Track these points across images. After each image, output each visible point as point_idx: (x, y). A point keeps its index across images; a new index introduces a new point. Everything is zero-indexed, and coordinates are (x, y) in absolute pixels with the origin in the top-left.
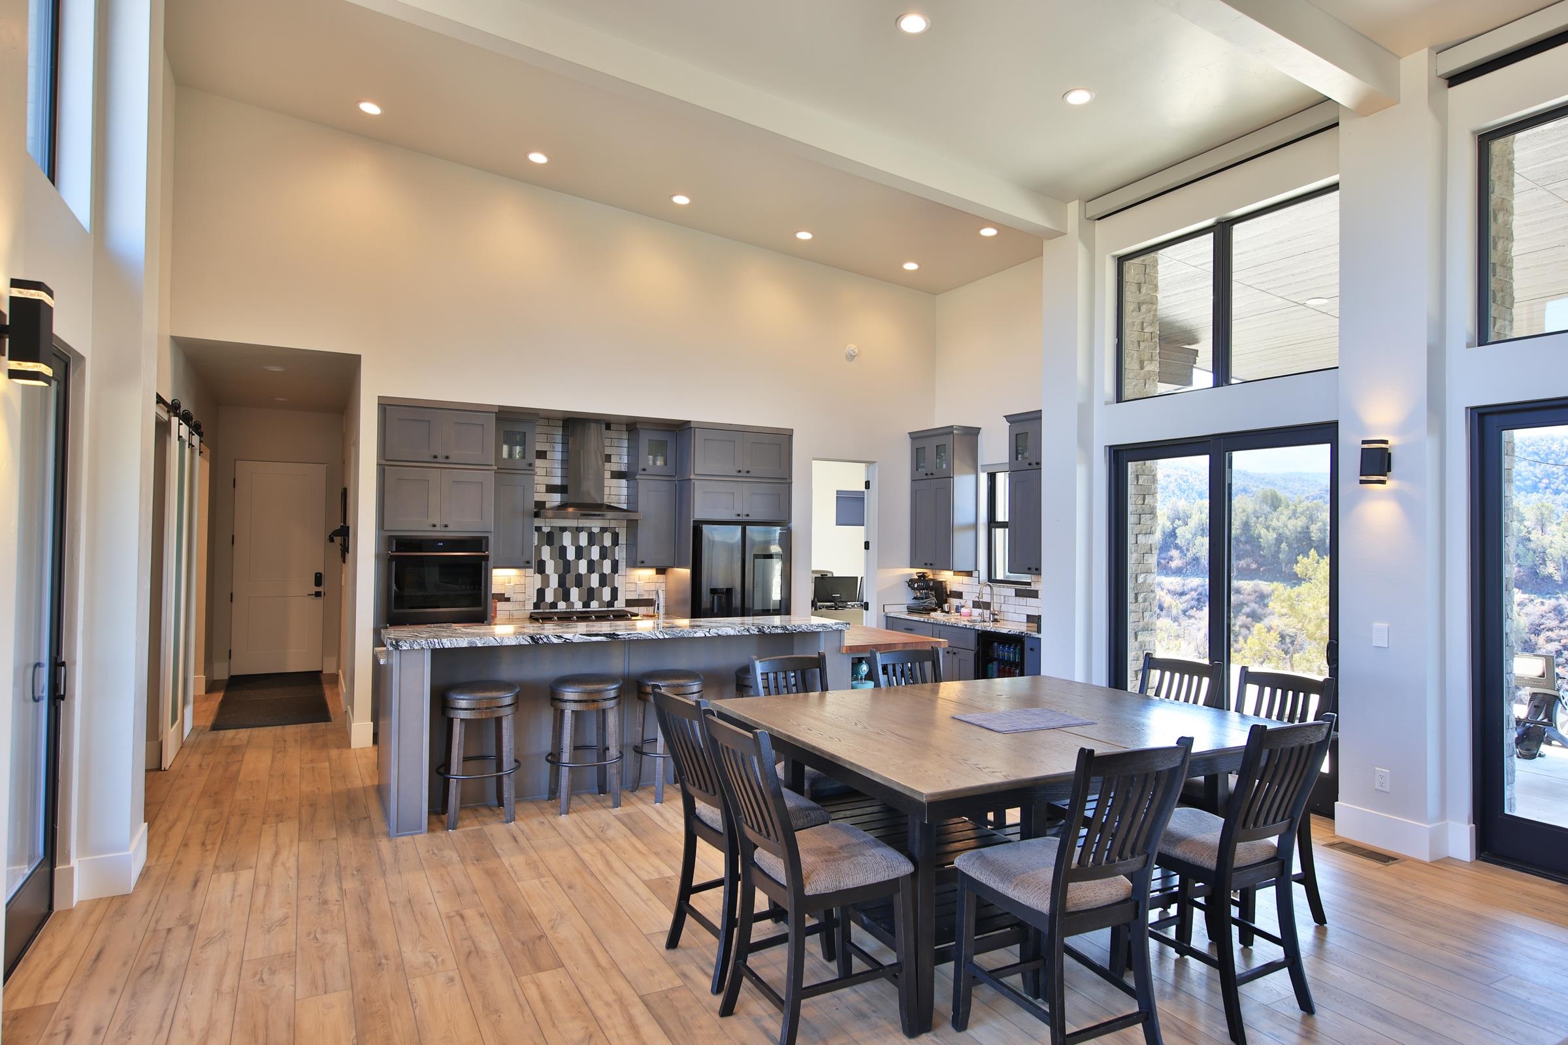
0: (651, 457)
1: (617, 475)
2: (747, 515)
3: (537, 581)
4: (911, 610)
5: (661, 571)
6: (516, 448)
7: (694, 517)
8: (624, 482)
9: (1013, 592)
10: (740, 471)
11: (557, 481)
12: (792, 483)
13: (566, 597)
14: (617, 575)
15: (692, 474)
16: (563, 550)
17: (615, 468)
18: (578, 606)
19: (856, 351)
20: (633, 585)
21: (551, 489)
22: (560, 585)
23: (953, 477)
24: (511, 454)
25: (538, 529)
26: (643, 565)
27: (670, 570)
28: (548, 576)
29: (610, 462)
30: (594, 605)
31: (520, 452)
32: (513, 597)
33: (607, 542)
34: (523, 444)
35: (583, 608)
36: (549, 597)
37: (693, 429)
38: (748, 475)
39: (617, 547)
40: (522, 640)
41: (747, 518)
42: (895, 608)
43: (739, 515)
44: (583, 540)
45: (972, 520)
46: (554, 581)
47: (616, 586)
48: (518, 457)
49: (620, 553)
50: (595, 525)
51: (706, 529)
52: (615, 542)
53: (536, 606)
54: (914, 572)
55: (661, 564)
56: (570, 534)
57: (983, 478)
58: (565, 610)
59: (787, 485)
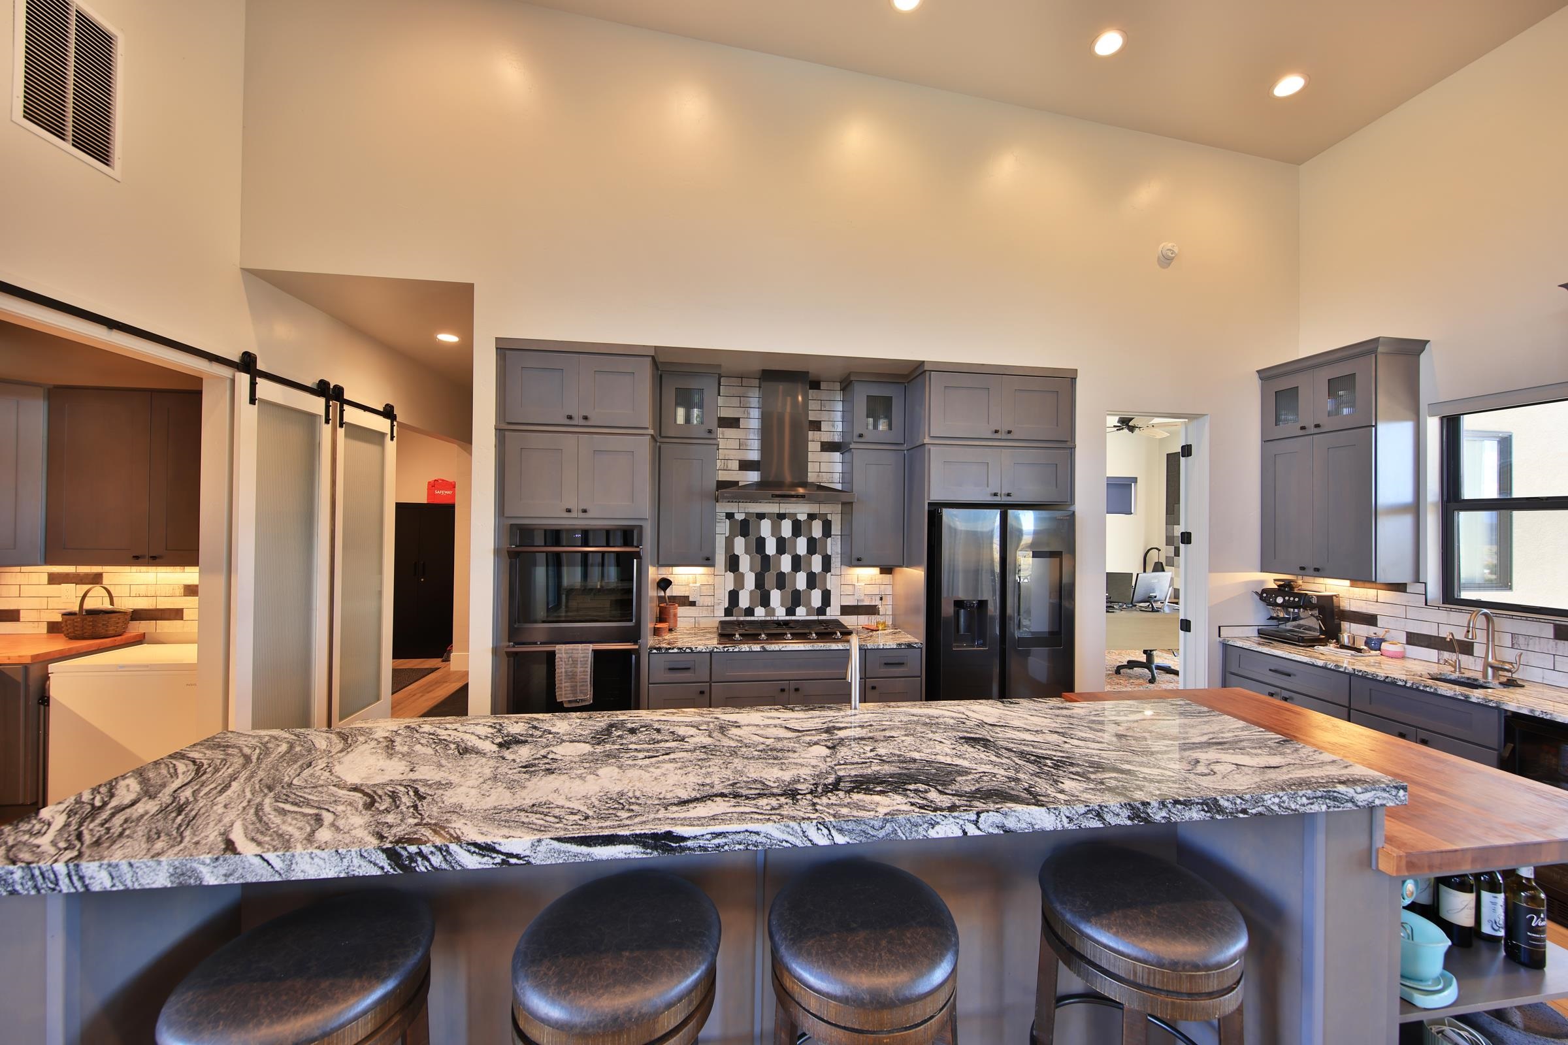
0: (871, 420)
1: (828, 447)
2: (1009, 495)
3: (729, 580)
4: (1266, 635)
5: (887, 570)
6: (693, 412)
7: (929, 499)
8: (837, 456)
9: (1549, 631)
10: (996, 432)
11: (754, 456)
12: (1075, 448)
13: (765, 602)
14: (829, 574)
15: (927, 436)
16: (761, 542)
17: (826, 438)
18: (781, 614)
19: (1176, 250)
20: (851, 588)
21: (745, 465)
22: (757, 587)
23: (1376, 426)
24: (688, 419)
25: (730, 516)
26: (860, 563)
27: (898, 570)
28: (743, 575)
29: (820, 430)
30: (801, 613)
31: (698, 416)
32: (700, 601)
33: (817, 531)
34: (701, 407)
35: (787, 615)
36: (744, 602)
37: (927, 373)
38: (1009, 436)
39: (829, 539)
40: (357, 861)
41: (1009, 499)
42: (1238, 632)
43: (995, 495)
44: (786, 529)
45: (1407, 496)
46: (750, 581)
47: (829, 588)
48: (695, 422)
49: (833, 547)
50: (801, 511)
51: (947, 513)
52: (827, 532)
53: (728, 612)
54: (1270, 580)
55: (888, 562)
56: (769, 522)
57: (1433, 427)
58: (763, 619)
59: (1069, 451)
